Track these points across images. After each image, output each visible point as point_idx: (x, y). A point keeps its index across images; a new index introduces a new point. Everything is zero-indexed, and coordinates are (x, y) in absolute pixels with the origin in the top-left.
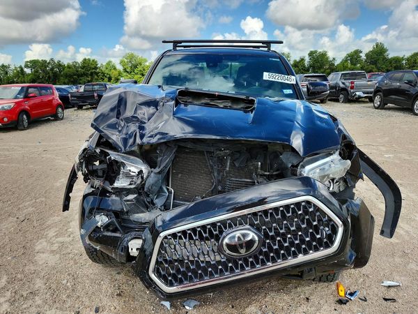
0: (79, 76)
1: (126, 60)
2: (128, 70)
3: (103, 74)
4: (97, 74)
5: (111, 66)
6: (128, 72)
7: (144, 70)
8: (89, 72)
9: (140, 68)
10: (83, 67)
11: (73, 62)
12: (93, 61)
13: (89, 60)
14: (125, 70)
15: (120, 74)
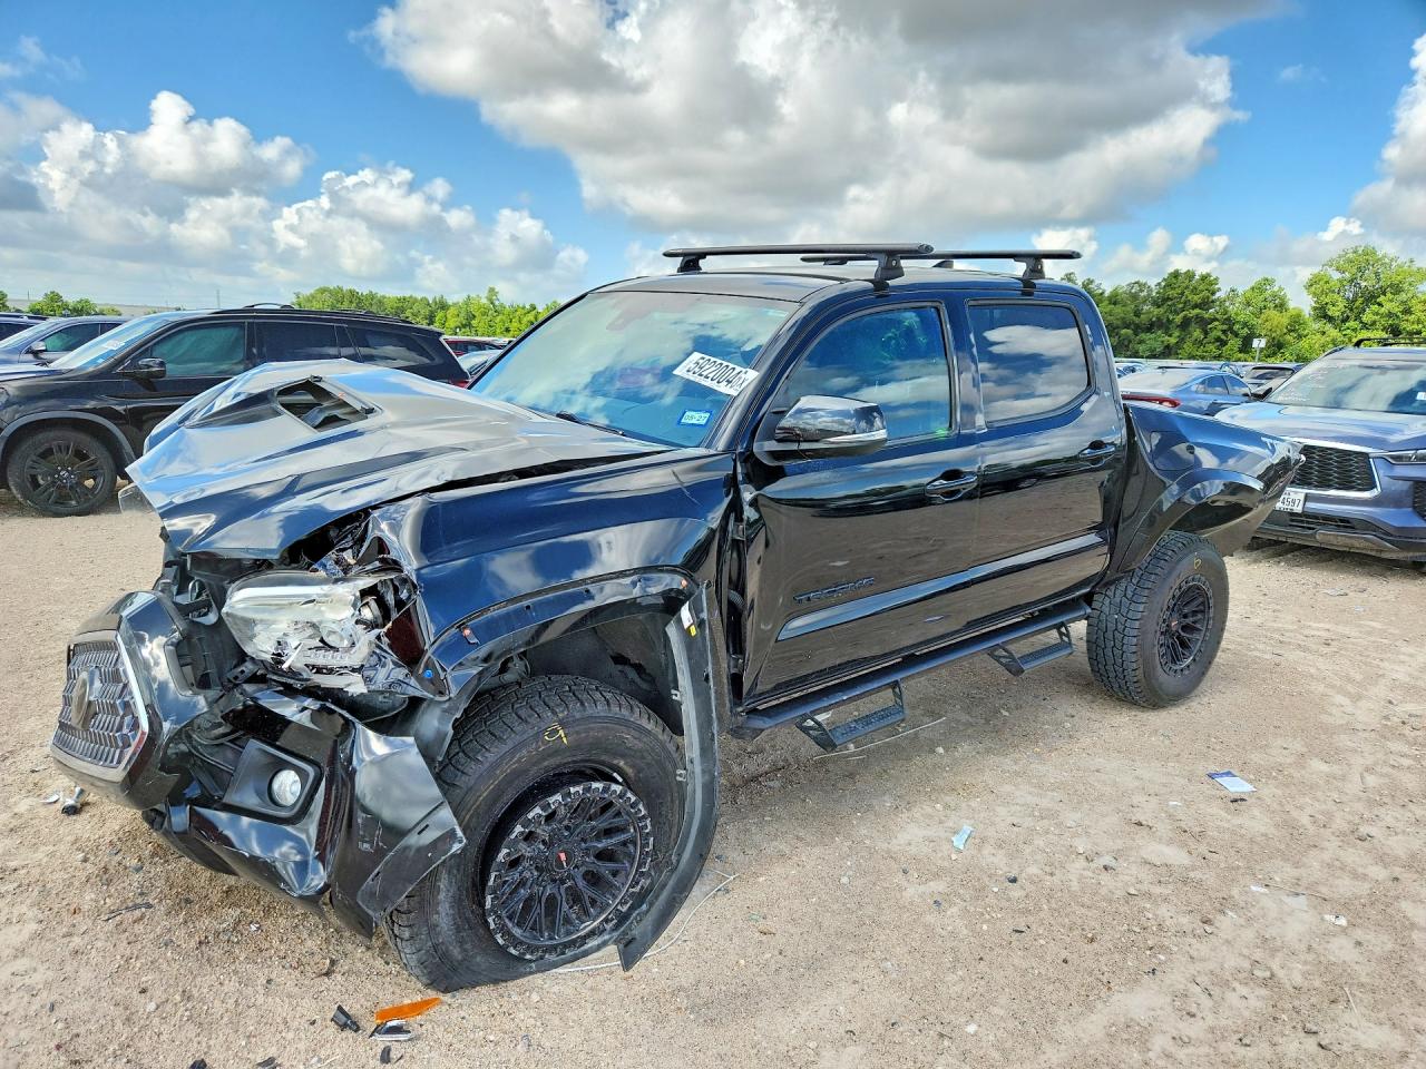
0: (1137, 329)
1: (1336, 276)
2: (1333, 312)
3: (1229, 321)
4: (1204, 323)
5: (1267, 298)
6: (1330, 319)
7: (1407, 311)
8: (1178, 319)
9: (1390, 304)
10: (1160, 302)
11: (1131, 285)
12: (1204, 278)
13: (1190, 275)
14: (1322, 314)
15: (1296, 325)
